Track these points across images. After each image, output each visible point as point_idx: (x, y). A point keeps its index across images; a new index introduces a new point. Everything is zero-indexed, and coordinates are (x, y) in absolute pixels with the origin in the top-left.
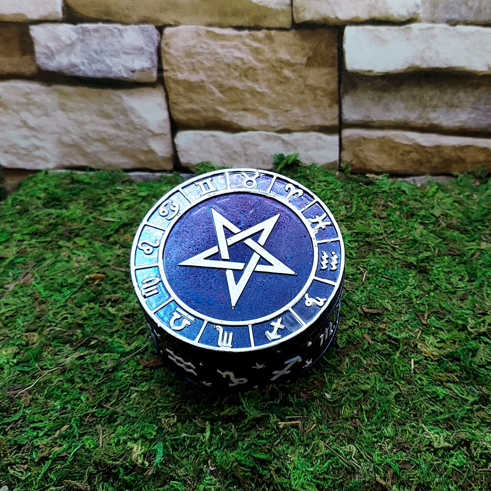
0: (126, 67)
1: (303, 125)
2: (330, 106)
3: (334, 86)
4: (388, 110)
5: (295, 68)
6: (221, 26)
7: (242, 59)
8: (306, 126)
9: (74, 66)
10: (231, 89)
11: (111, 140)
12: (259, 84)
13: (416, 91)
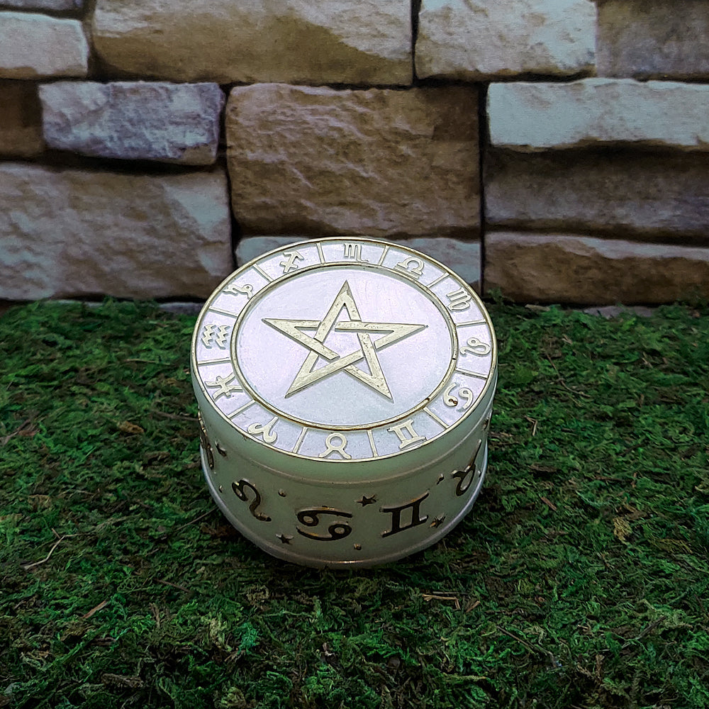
0: (172, 143)
1: (428, 227)
2: (468, 197)
3: (473, 168)
4: (553, 203)
5: (417, 142)
6: (313, 84)
7: (339, 130)
8: (432, 229)
9: (97, 141)
10: (324, 173)
11: (141, 252)
12: (364, 166)
13: (593, 176)
